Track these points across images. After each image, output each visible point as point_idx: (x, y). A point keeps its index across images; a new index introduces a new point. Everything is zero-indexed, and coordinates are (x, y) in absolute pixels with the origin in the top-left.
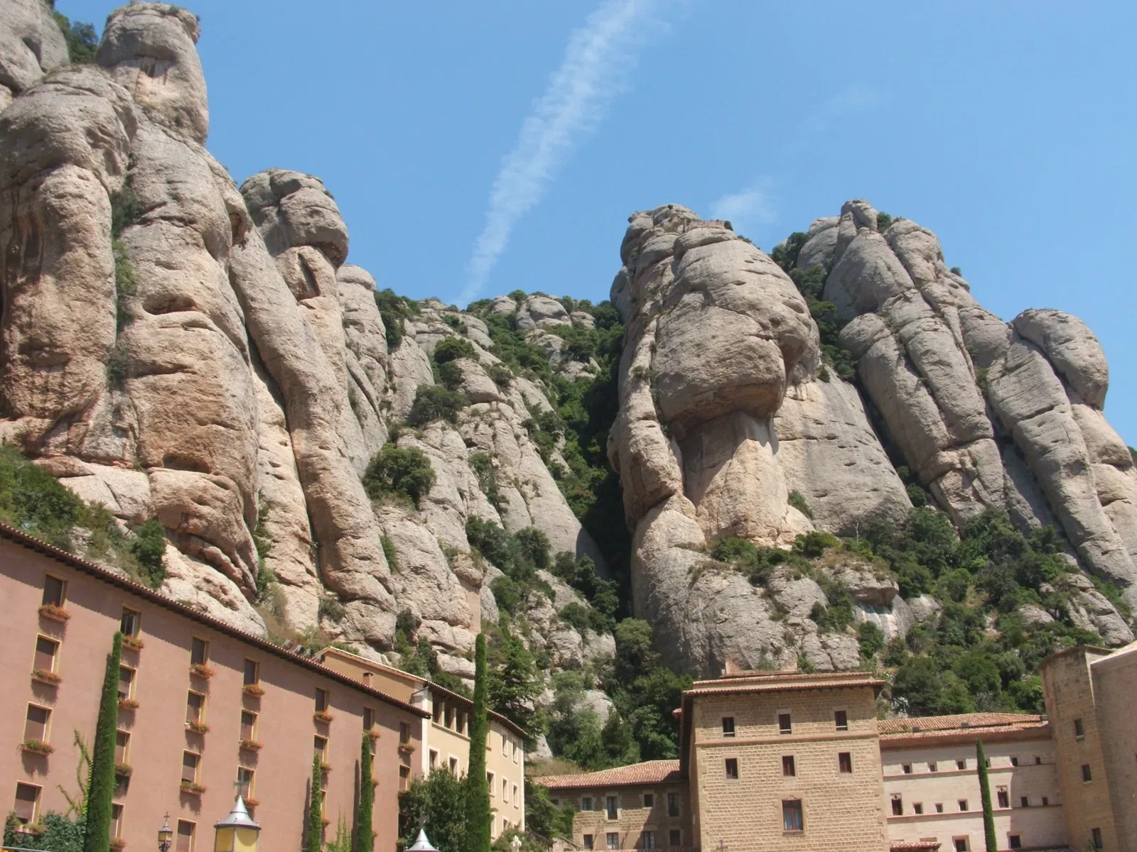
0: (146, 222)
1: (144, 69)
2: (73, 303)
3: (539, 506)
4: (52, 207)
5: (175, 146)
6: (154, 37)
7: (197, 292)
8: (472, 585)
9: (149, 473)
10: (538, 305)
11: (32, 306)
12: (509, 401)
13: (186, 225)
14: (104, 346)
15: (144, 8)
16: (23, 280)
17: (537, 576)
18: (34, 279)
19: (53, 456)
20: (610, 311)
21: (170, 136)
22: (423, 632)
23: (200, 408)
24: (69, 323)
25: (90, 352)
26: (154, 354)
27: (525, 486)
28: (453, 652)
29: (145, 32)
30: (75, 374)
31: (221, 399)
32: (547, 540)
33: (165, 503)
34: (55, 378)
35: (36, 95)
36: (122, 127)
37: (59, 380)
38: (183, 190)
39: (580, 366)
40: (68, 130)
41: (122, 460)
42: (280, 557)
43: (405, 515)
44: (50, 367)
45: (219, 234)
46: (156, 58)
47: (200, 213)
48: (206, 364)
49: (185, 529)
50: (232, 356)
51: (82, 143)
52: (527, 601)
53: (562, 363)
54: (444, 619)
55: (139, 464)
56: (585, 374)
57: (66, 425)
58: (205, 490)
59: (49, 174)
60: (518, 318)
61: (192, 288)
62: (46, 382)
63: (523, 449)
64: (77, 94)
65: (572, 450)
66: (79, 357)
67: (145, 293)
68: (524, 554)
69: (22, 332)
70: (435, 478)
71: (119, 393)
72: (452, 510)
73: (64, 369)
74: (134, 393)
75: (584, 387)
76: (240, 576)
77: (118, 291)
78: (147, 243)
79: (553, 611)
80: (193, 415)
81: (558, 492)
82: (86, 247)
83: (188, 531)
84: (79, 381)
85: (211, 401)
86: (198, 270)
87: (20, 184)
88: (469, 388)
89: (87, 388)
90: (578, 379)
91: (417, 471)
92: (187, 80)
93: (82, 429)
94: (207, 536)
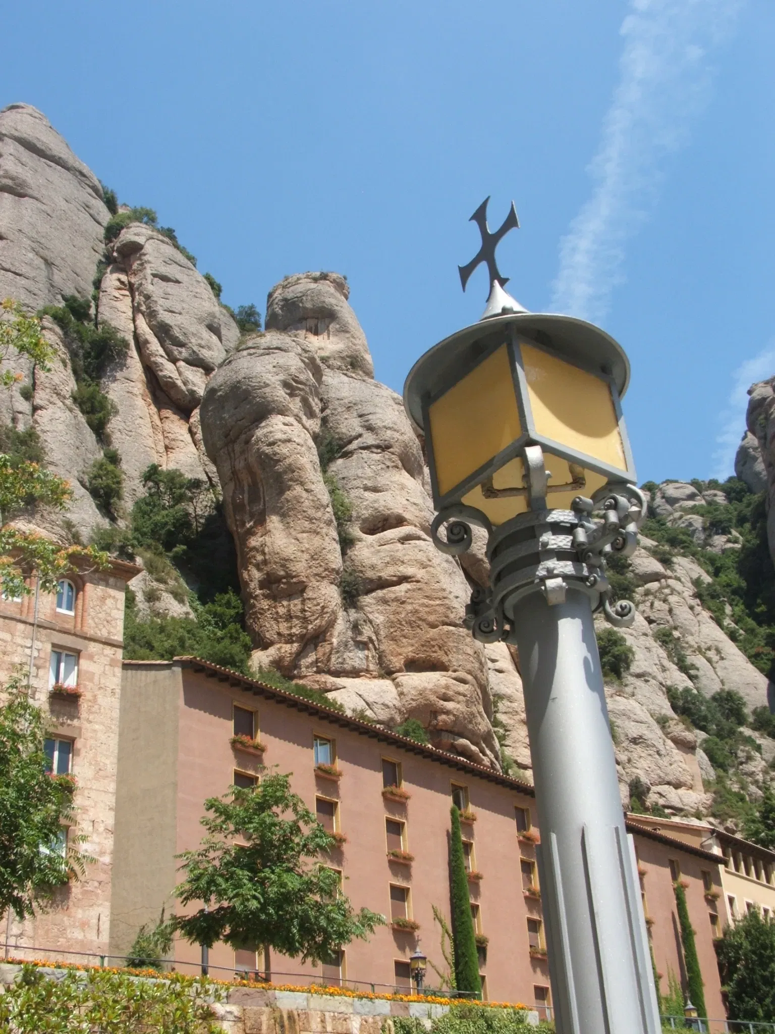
0: (347, 455)
1: (309, 330)
2: (299, 536)
3: (725, 668)
4: (267, 455)
5: (357, 384)
6: (312, 300)
7: (406, 509)
8: (688, 747)
9: (394, 680)
10: (671, 491)
11: (263, 545)
12: (676, 576)
13: (383, 450)
14: (333, 569)
15: (299, 279)
16: (251, 523)
17: (741, 733)
18: (261, 521)
19: (306, 676)
20: (738, 485)
21: (352, 377)
22: (652, 798)
23: (429, 613)
24: (300, 554)
25: (323, 577)
26: (379, 571)
27: (708, 652)
28: (682, 814)
29: (304, 298)
30: (313, 599)
31: (447, 601)
32: (741, 698)
33: (414, 704)
34: (295, 605)
35: (233, 363)
36: (311, 375)
37: (299, 607)
38: (374, 420)
39: (723, 538)
40: (267, 385)
41: (367, 671)
42: (513, 745)
43: (614, 691)
44: (290, 596)
45: (413, 454)
46: (317, 318)
47: (393, 439)
48: (427, 572)
49: (435, 726)
50: (447, 561)
51: (281, 394)
52: (736, 757)
53: (706, 539)
54: (669, 783)
55: (383, 672)
56: (730, 545)
57: (312, 646)
58: (447, 687)
59: (257, 427)
60: (655, 506)
61: (401, 506)
62: (289, 611)
63: (699, 617)
64: (267, 354)
65: (740, 614)
66: (314, 583)
67: (360, 517)
68: (723, 714)
69: (259, 569)
70: (633, 654)
71: (354, 610)
72: (653, 682)
73: (302, 596)
74: (366, 608)
75: (732, 557)
76: (488, 764)
77: (338, 519)
78: (351, 473)
79: (763, 763)
80: (424, 620)
81: (740, 653)
82: (302, 484)
83: (438, 727)
84: (318, 604)
85: (438, 605)
86: (402, 489)
87: (234, 442)
88: (637, 571)
89: (325, 610)
90: (724, 551)
91: (616, 649)
92: (347, 332)
93: (327, 648)
94: (456, 729)
